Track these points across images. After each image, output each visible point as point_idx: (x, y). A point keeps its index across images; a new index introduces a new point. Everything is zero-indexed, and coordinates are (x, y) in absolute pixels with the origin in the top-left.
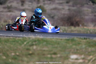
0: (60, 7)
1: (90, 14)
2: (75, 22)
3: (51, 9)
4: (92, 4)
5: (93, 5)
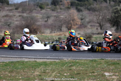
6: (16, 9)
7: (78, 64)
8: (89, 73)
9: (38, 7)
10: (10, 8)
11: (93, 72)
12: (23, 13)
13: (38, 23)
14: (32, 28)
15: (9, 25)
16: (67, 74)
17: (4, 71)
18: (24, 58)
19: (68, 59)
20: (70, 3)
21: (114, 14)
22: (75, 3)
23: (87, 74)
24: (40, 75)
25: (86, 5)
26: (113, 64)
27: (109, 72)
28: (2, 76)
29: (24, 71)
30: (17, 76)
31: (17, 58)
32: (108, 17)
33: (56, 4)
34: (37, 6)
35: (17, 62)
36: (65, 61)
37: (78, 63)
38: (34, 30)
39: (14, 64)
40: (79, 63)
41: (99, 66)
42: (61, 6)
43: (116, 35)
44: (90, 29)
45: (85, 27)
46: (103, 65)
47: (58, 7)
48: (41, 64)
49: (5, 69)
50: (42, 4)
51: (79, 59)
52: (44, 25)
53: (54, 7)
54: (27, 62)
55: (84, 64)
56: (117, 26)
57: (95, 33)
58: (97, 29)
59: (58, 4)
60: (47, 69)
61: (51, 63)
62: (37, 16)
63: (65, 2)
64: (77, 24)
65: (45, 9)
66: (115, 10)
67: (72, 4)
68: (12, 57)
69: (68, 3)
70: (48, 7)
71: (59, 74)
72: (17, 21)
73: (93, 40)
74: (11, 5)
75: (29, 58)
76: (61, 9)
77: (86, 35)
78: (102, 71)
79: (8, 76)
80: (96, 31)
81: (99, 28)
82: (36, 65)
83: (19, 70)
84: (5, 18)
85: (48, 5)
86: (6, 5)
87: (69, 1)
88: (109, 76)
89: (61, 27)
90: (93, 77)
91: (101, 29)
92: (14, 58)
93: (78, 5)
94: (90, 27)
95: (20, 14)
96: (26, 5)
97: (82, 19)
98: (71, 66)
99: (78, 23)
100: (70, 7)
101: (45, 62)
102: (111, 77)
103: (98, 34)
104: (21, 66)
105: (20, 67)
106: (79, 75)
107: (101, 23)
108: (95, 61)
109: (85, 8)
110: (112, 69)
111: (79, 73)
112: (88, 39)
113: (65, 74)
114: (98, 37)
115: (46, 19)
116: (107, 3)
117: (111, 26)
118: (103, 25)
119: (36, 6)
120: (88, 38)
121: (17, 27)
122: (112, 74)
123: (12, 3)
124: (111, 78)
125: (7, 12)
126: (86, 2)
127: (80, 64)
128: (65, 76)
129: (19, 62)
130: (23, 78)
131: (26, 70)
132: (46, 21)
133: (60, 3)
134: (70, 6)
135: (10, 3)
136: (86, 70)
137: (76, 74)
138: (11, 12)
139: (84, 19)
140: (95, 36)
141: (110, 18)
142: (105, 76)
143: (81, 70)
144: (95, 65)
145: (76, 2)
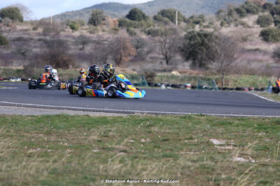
0: (26, 36)
1: (72, 47)
2: (62, 62)
3: (14, 40)
4: (71, 30)
5: (73, 32)
6: (34, 29)
7: (161, 123)
8: (184, 139)
9: (68, 27)
10: (25, 28)
11: (191, 138)
12: (45, 35)
13: (70, 52)
14: (60, 58)
15: (23, 53)
16: (146, 139)
17: (36, 131)
18: (66, 109)
19: (143, 113)
20: (117, 23)
21: (188, 41)
22: (126, 22)
23: (181, 140)
24: (99, 141)
25: (142, 25)
26: (222, 124)
27: (217, 138)
28: (33, 140)
29: (70, 133)
30: (60, 142)
31: (53, 108)
32: (179, 46)
33: (96, 22)
34: (67, 25)
35: (57, 116)
36: (139, 117)
37: (160, 120)
38: (64, 62)
39: (52, 120)
40: (163, 121)
41: (198, 126)
42: (104, 26)
43: (192, 73)
44: (150, 62)
45: (143, 59)
46: (205, 125)
47: (99, 27)
48: (98, 122)
49: (36, 129)
50: (74, 23)
51: (162, 114)
52: (79, 54)
53: (92, 27)
54: (73, 116)
55: (172, 123)
56: (194, 59)
57: (158, 69)
58: (161, 63)
59: (98, 23)
60: (110, 131)
61: (115, 120)
62: (67, 41)
63: (111, 20)
64: (130, 55)
65: (80, 30)
66: (190, 35)
67: (121, 24)
68: (44, 108)
69: (114, 22)
70: (84, 27)
71: (132, 139)
72: (35, 47)
73: (156, 80)
74: (26, 23)
75: (74, 110)
76: (103, 31)
77: (146, 73)
78: (204, 135)
79: (44, 141)
80: (160, 66)
81: (164, 62)
82: (90, 122)
83: (61, 131)
84: (18, 42)
85: (83, 25)
86: (18, 22)
87: (116, 19)
88: (220, 145)
89: (106, 59)
90: (194, 147)
91: (167, 63)
92: (47, 108)
93: (131, 25)
94: (150, 60)
95: (40, 37)
96: (50, 23)
97: (137, 48)
98: (150, 126)
99: (131, 53)
100: (117, 28)
101: (105, 118)
102: (223, 148)
103: (165, 71)
104: (64, 123)
105: (62, 125)
106: (167, 142)
107: (168, 54)
108: (190, 117)
109: (141, 31)
110: (220, 132)
111: (166, 138)
112: (150, 79)
113: (143, 140)
114: (164, 76)
115: (82, 46)
116: (175, 23)
117: (183, 60)
118: (170, 57)
119: (65, 26)
120: (149, 76)
121: (36, 56)
122: (223, 142)
123: (28, 20)
124: (225, 150)
125: (20, 33)
126: (143, 22)
127: (166, 123)
128: (143, 143)
129: (59, 116)
130: (71, 145)
131: (73, 130)
132: (80, 49)
133: (103, 22)
134: (117, 26)
135: (24, 19)
136: (177, 134)
137: (162, 141)
138: (25, 34)
139: (140, 47)
140: (159, 74)
141: (182, 46)
142: (213, 145)
143: (169, 133)
144: (190, 124)
145: (127, 20)
